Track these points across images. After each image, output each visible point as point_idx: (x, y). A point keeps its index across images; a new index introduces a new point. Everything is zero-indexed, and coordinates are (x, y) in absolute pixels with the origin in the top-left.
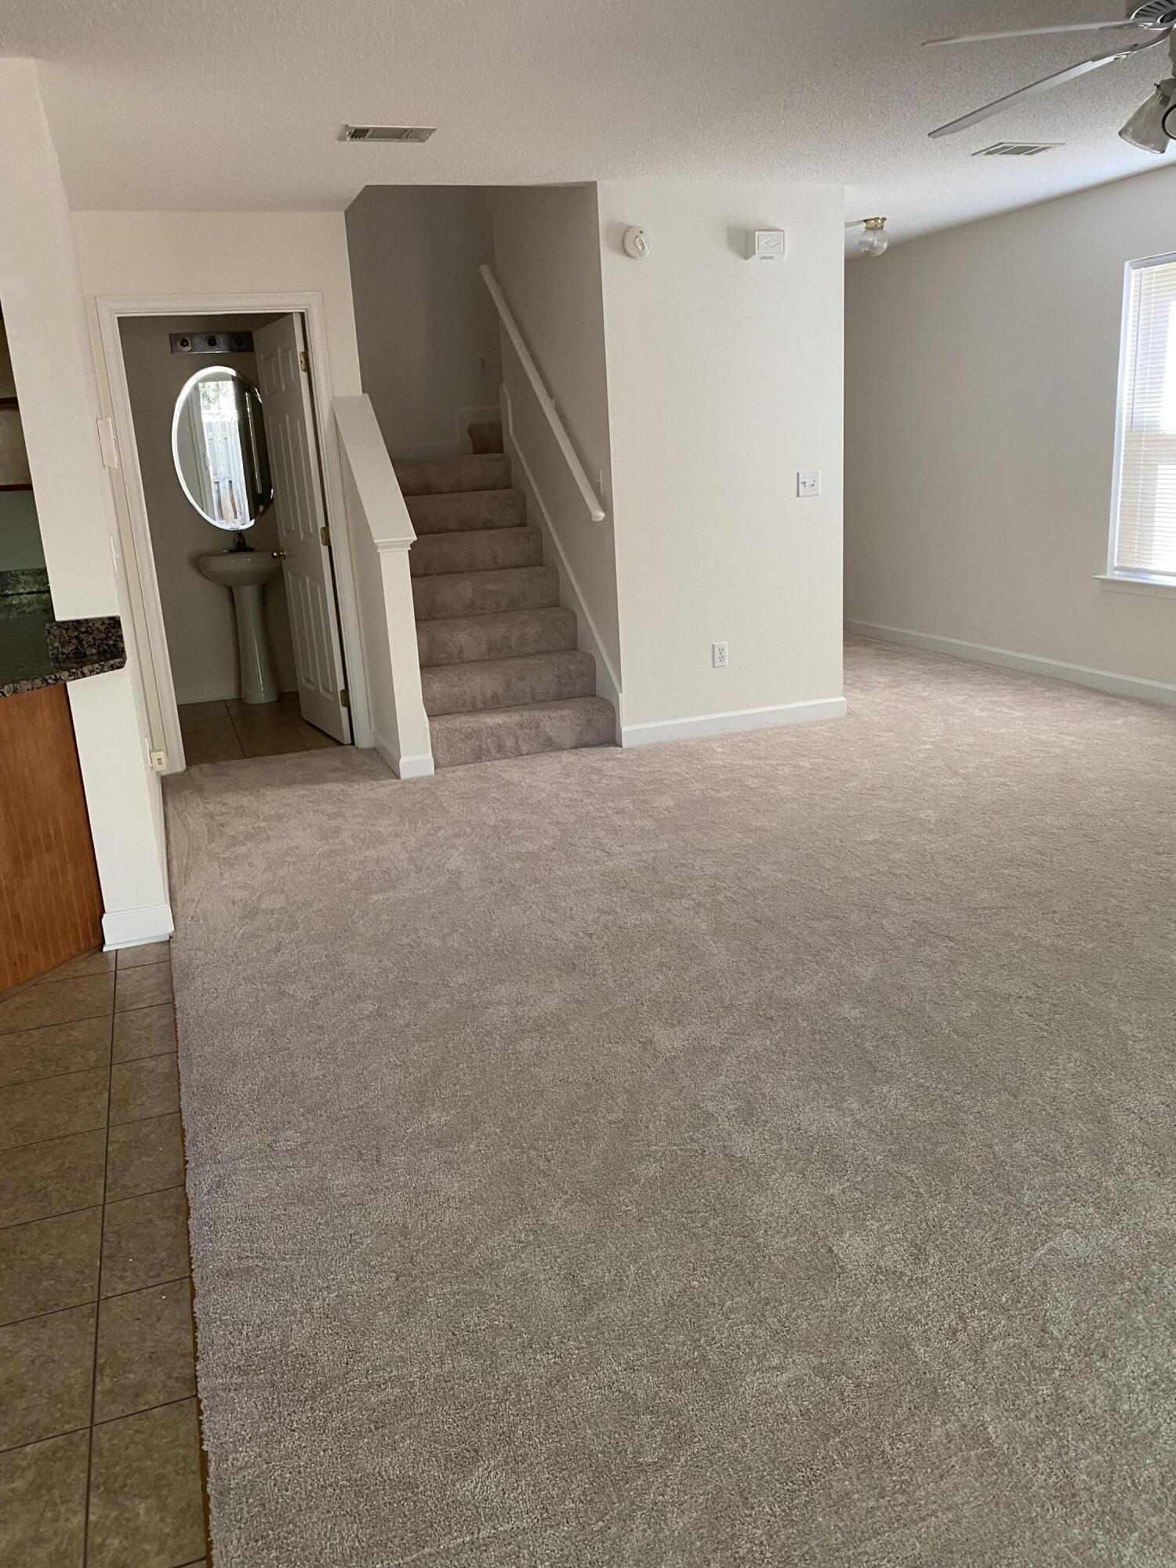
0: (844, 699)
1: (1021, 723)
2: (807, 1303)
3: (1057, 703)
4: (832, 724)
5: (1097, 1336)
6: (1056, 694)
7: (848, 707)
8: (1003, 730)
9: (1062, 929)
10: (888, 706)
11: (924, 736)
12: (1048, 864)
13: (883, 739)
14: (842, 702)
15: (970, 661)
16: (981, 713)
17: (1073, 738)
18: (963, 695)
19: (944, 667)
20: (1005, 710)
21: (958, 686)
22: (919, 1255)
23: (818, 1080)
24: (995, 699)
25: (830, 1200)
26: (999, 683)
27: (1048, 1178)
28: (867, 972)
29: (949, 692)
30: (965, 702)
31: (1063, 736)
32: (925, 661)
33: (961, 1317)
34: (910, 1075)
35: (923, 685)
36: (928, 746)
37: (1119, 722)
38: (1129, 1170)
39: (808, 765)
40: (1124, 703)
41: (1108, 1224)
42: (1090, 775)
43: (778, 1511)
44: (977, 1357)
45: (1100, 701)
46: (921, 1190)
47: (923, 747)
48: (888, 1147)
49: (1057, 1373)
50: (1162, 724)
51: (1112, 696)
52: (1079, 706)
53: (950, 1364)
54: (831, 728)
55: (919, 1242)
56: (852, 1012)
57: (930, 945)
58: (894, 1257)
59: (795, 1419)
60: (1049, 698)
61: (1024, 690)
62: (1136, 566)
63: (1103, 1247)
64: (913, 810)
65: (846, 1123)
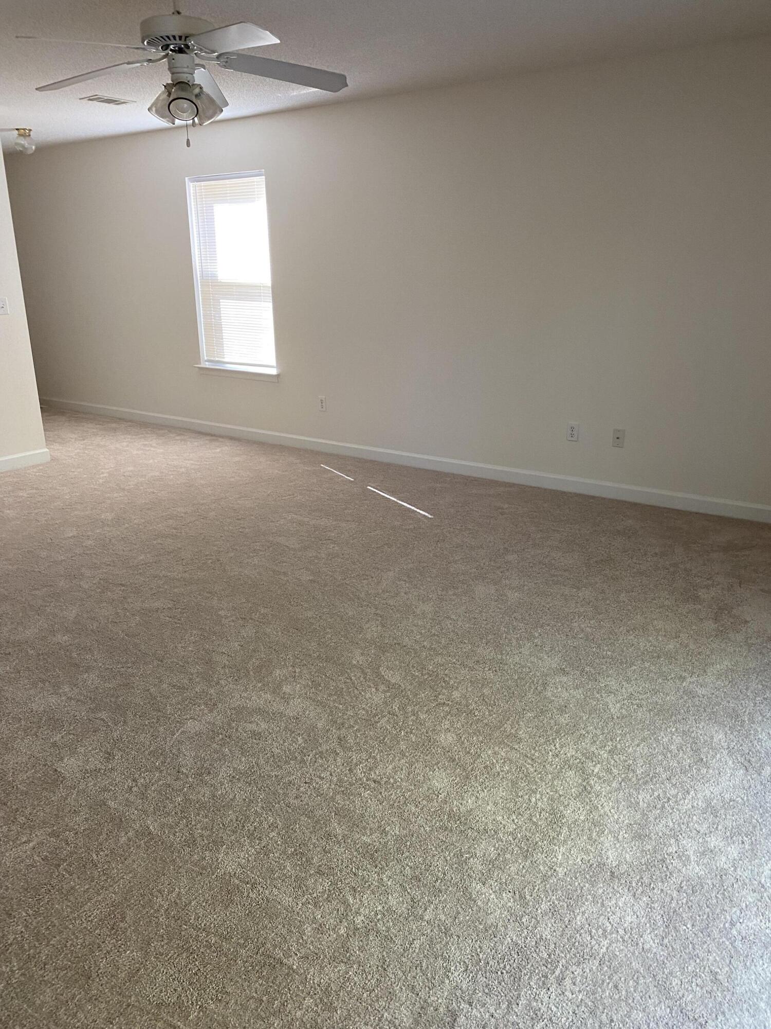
0: (48, 450)
1: (162, 456)
2: (42, 803)
3: (183, 442)
4: (41, 468)
5: (205, 766)
6: (183, 437)
7: (51, 455)
8: (151, 461)
9: (187, 568)
10: (78, 453)
11: (102, 469)
12: (179, 534)
13: (76, 473)
14: (47, 452)
15: (130, 421)
16: (138, 452)
17: (192, 462)
18: (127, 442)
19: (114, 425)
20: (152, 449)
21: (122, 437)
22: (109, 756)
23: (43, 681)
24: (147, 443)
25: (54, 745)
26: (148, 433)
27: (180, 698)
28: (72, 613)
29: (117, 441)
30: (127, 446)
31: (187, 462)
32: (101, 423)
33: (134, 780)
34: (100, 665)
35: (101, 438)
36: (105, 475)
37: (218, 450)
38: (222, 682)
39: (25, 495)
40: (221, 439)
41: (211, 711)
42: (202, 482)
43: (31, 912)
44: (143, 796)
45: (207, 440)
46: (110, 724)
47: (102, 476)
48: (88, 707)
49: (186, 789)
50: (240, 450)
51: (213, 436)
52: (196, 443)
53: (128, 804)
54: (40, 469)
55: (109, 751)
56: (62, 638)
57: (110, 591)
58: (95, 762)
59: (38, 864)
60: (178, 440)
61: (163, 436)
62: (217, 359)
63: (209, 723)
64: (97, 514)
65: (62, 701)
